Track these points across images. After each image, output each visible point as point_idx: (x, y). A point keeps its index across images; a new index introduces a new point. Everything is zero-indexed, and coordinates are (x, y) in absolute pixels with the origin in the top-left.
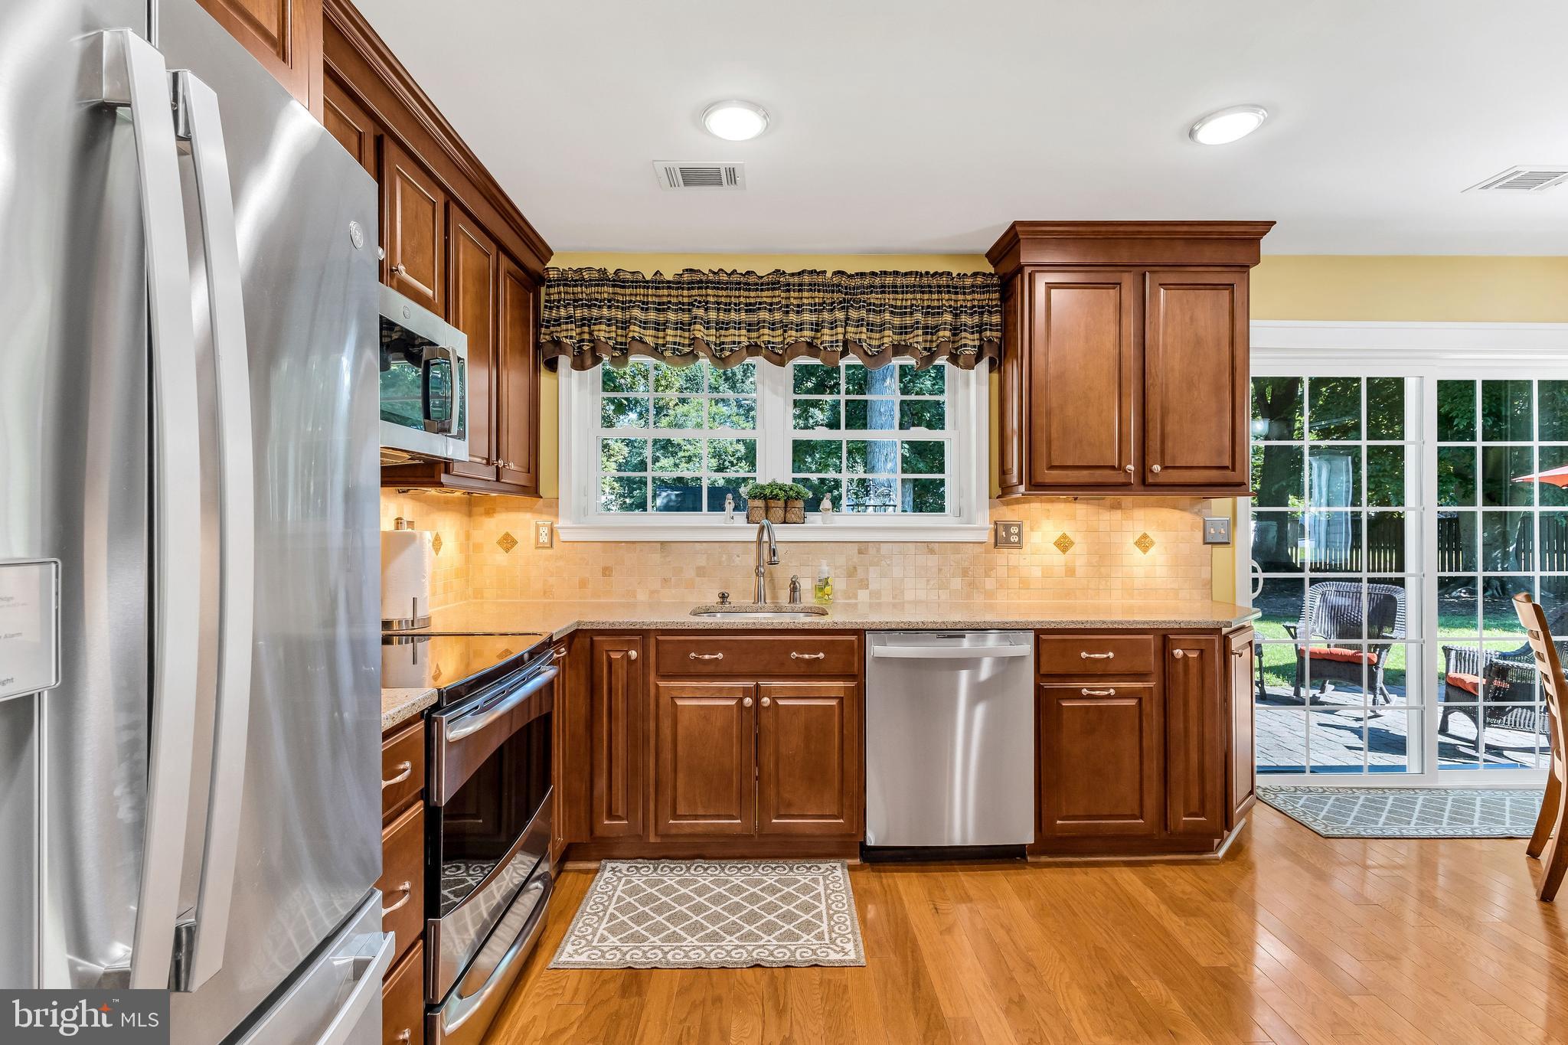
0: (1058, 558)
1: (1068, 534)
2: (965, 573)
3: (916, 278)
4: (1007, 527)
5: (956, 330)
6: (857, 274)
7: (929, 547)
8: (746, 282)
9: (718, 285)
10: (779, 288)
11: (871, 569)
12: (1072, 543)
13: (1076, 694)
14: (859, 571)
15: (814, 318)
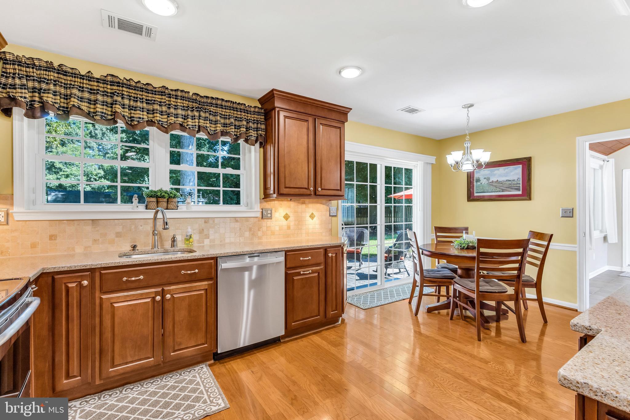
0: (284, 222)
1: (288, 213)
2: (250, 230)
3: (231, 103)
4: (267, 211)
5: (248, 129)
6: (205, 96)
7: (236, 219)
8: (147, 88)
9: (129, 87)
10: (165, 95)
11: (210, 229)
12: (289, 217)
13: (299, 274)
14: (205, 231)
15: (183, 113)
